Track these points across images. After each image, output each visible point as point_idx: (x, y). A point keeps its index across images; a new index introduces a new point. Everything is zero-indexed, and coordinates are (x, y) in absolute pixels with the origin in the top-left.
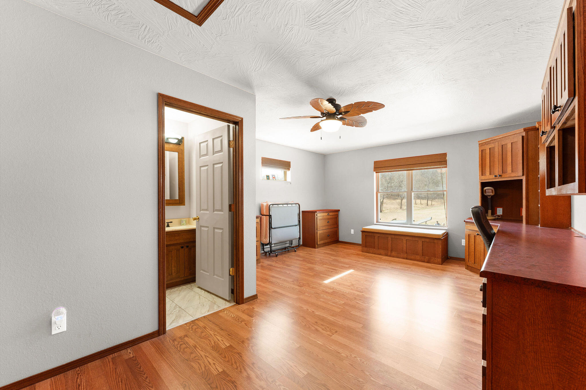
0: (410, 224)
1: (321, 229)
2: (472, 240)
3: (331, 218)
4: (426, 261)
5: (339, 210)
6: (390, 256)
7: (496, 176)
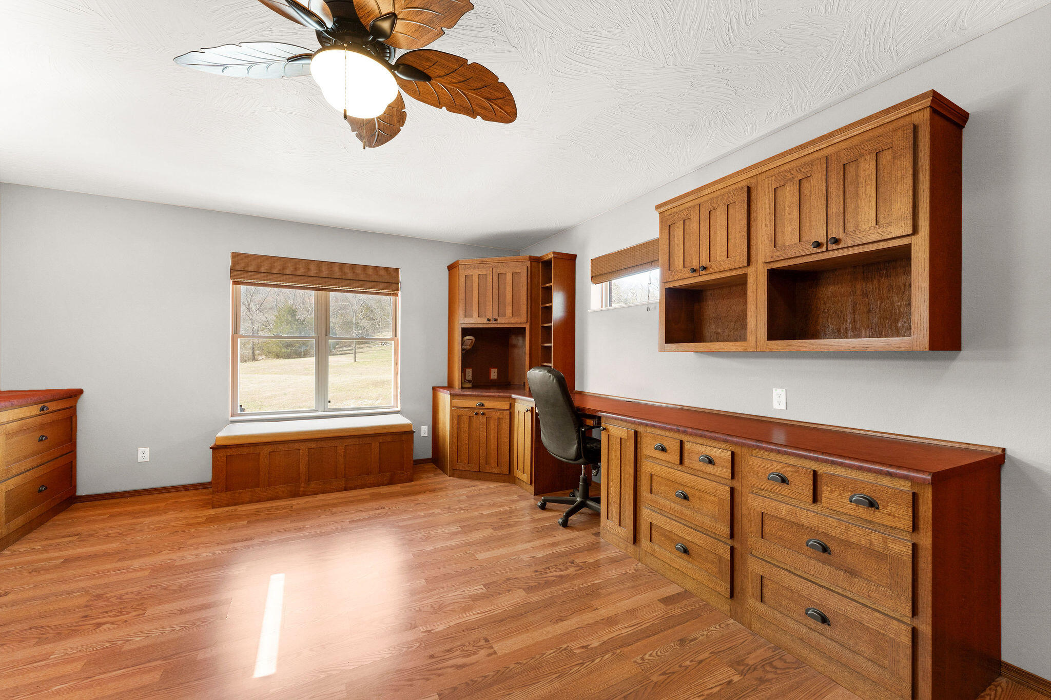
0: (323, 409)
1: (14, 472)
2: (465, 426)
3: (53, 422)
4: (386, 482)
5: (80, 392)
6: (305, 495)
7: (489, 320)
